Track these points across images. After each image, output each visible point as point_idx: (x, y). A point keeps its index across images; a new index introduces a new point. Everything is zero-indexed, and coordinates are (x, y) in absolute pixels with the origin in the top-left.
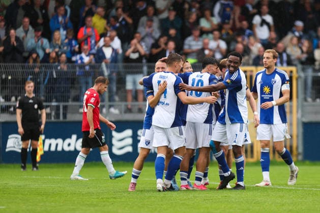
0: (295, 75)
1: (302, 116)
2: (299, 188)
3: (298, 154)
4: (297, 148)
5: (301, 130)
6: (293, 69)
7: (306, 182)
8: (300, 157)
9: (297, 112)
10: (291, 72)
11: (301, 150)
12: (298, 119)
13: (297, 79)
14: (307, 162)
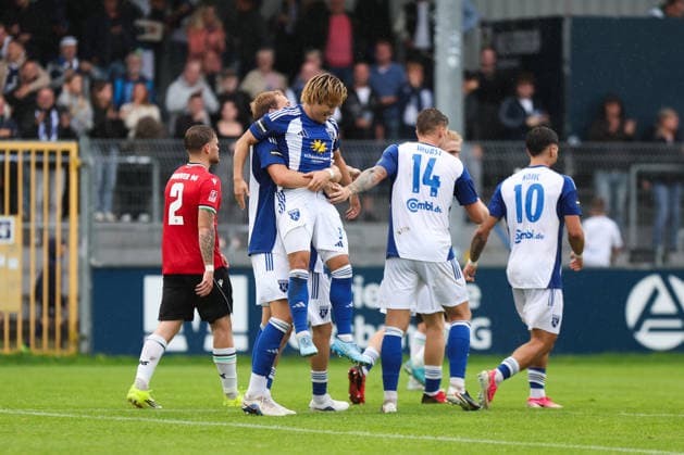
0: (74, 160)
1: (90, 254)
2: (84, 417)
3: (82, 338)
4: (78, 325)
5: (87, 284)
6: (71, 146)
7: (100, 401)
8: (85, 346)
9: (80, 243)
10: (66, 153)
11: (86, 329)
12: (80, 260)
13: (79, 170)
14: (101, 357)
